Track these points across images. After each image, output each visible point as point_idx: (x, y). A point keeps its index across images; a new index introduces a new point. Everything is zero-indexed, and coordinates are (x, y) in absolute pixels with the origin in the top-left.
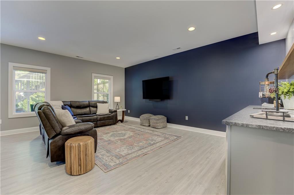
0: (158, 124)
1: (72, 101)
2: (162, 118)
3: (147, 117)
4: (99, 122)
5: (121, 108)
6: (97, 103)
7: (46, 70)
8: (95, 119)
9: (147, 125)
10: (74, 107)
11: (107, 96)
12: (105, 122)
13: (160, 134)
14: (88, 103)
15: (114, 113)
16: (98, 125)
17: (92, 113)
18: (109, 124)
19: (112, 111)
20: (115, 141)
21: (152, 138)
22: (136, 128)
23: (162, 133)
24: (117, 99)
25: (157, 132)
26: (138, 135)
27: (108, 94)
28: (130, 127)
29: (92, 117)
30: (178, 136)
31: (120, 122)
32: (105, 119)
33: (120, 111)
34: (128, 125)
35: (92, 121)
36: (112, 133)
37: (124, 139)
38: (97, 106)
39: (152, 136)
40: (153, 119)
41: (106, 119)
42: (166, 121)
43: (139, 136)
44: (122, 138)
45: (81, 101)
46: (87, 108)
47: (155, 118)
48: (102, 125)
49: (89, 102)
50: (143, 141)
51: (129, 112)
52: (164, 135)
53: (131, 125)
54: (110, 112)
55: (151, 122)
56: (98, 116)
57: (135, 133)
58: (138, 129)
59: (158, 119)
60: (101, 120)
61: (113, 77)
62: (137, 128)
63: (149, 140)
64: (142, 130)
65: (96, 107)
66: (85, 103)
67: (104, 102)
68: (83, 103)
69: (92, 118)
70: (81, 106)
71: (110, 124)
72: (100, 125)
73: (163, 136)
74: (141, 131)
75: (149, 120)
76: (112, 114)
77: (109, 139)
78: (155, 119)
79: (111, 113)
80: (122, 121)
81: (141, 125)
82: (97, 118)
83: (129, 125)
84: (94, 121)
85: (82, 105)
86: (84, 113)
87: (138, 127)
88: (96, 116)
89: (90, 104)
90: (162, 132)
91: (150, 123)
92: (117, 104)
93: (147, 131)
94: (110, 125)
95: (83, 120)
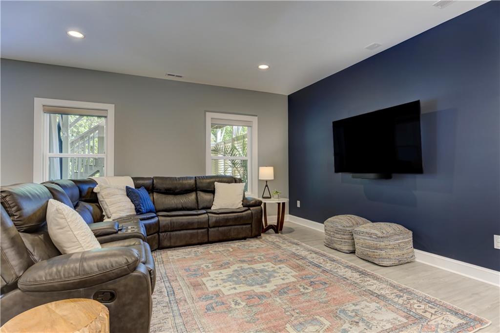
0: (383, 252)
1: (156, 178)
2: (395, 235)
3: (345, 224)
4: (212, 229)
5: (276, 196)
6: (216, 183)
7: (107, 110)
8: (203, 223)
9: (346, 248)
10: (160, 192)
11: (244, 164)
12: (230, 230)
13: (386, 292)
14: (192, 181)
15: (254, 208)
16: (210, 239)
17: (201, 206)
18: (241, 236)
19: (248, 204)
20: (230, 300)
21: (355, 305)
22: (309, 257)
23: (394, 287)
24: (267, 173)
25: (377, 278)
26: (312, 284)
27: (246, 161)
28: (293, 249)
29: (196, 217)
30: (464, 316)
31: (271, 231)
32: (229, 224)
33: (272, 204)
34: (290, 242)
35: (196, 227)
36: (235, 267)
37: (261, 296)
38: (214, 189)
39: (360, 299)
40: (363, 233)
41: (231, 223)
42: (411, 243)
43: (311, 289)
44: (258, 289)
45: (178, 176)
46: (190, 194)
47: (373, 231)
48: (221, 238)
49: (196, 181)
50: (322, 319)
51: (299, 205)
52: (405, 296)
53: (297, 244)
54: (244, 207)
55: (360, 240)
56: (210, 215)
57: (302, 273)
58: (316, 261)
59: (380, 235)
60: (217, 224)
61: (257, 117)
62: (314, 255)
63: (342, 315)
64: (328, 266)
65: (213, 192)
66: (185, 182)
67: (232, 180)
68: (181, 181)
69: (197, 220)
70: (176, 188)
71: (244, 236)
72: (217, 239)
73: (401, 301)
74: (324, 271)
75: (352, 235)
76: (249, 212)
77: (219, 287)
78: (370, 235)
79: (247, 208)
80: (278, 228)
81: (328, 246)
82: (209, 219)
83: (294, 243)
84: (202, 226)
85: (178, 187)
86: (181, 206)
87: (316, 253)
88: (206, 216)
89: (198, 184)
90: (395, 282)
91: (354, 245)
92: (267, 186)
93: (342, 271)
94: (245, 238)
95: (174, 223)
